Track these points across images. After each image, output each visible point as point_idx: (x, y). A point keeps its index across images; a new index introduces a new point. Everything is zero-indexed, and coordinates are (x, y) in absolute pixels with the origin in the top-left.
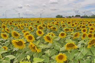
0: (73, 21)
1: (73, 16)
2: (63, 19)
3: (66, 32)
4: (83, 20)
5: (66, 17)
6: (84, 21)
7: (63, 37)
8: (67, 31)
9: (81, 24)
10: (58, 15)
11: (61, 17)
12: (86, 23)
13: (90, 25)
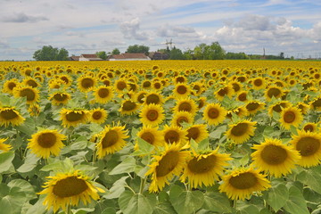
0: (110, 76)
1: (116, 53)
2: (64, 65)
3: (72, 128)
4: (155, 68)
5: (85, 56)
6: (160, 75)
7: (48, 150)
8: (73, 125)
9: (147, 85)
10: (45, 48)
11: (62, 56)
12: (168, 84)
13: (182, 90)
